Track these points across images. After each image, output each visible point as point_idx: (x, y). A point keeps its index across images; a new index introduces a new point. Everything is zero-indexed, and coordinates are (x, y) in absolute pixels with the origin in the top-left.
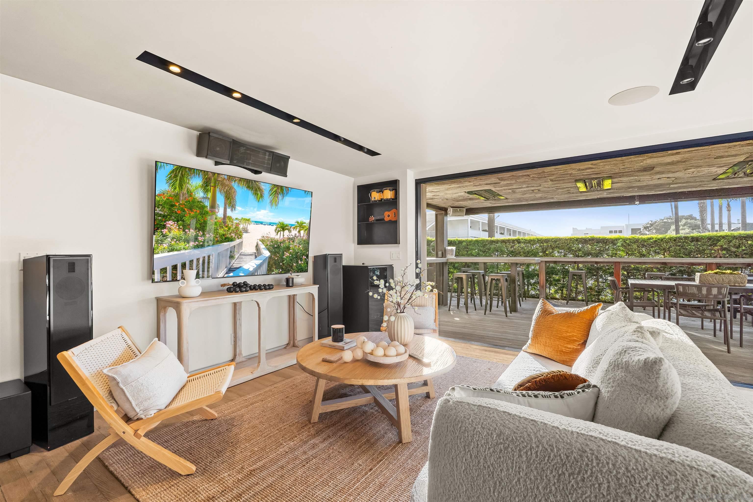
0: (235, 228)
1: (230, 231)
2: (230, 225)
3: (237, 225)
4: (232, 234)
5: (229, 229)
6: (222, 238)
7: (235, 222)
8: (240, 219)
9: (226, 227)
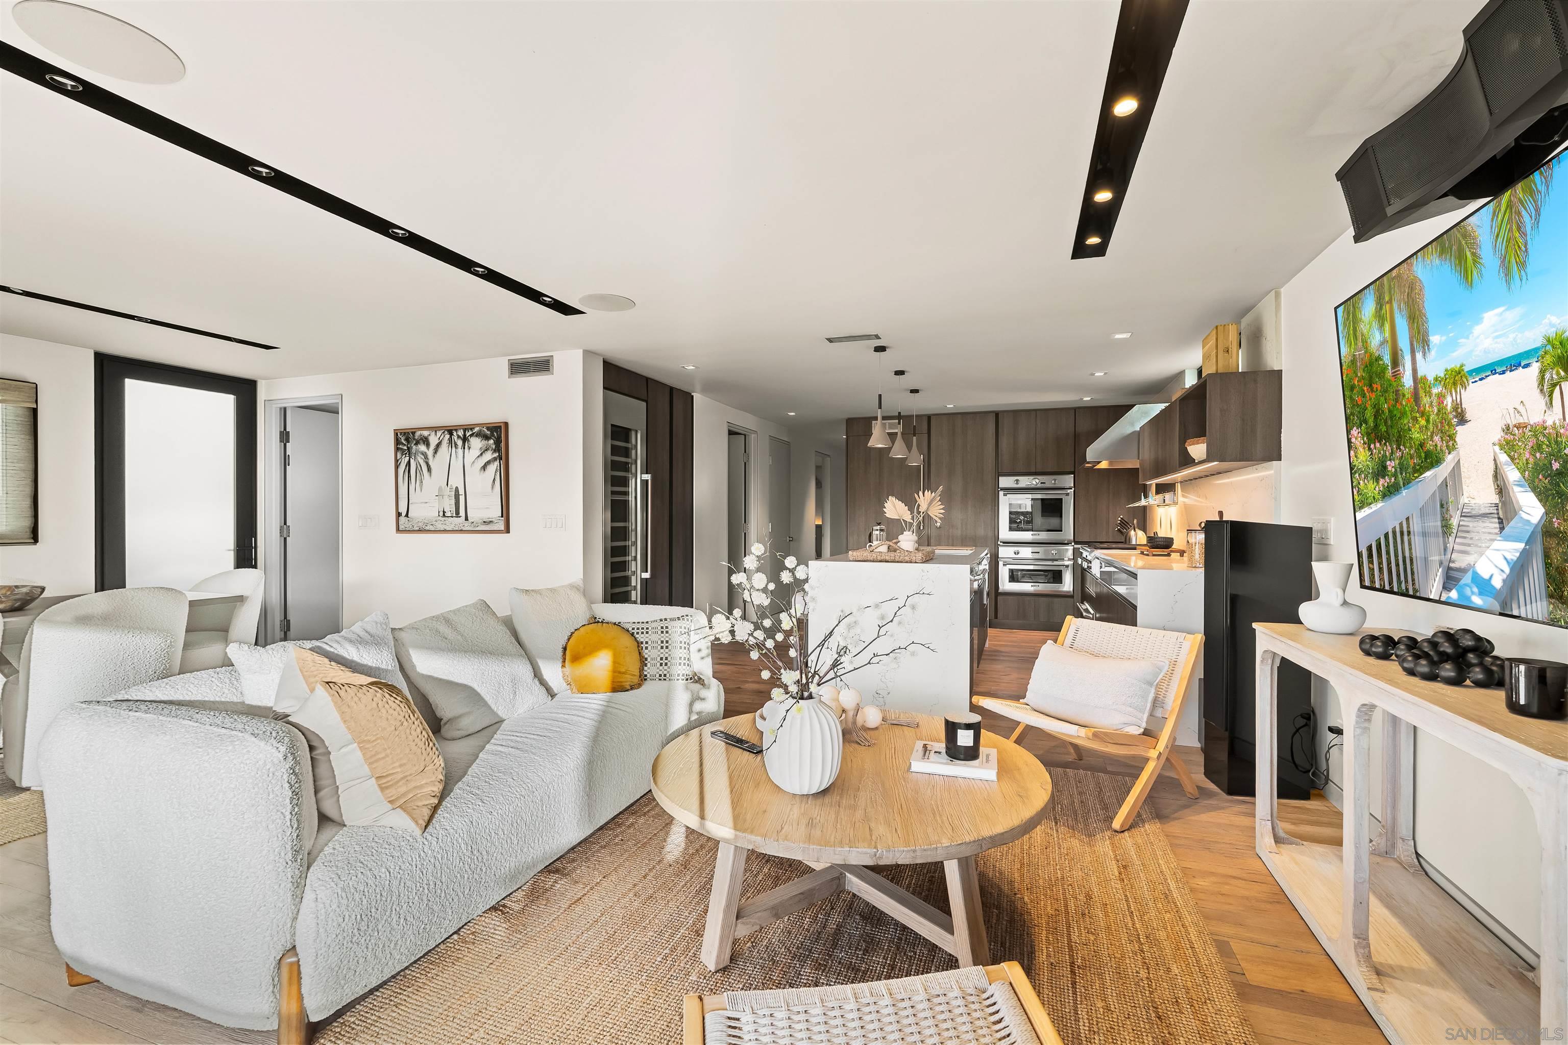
0: (1437, 414)
1: (1431, 426)
2: (1427, 408)
3: (1441, 397)
4: (1437, 438)
5: (1428, 421)
6: (1420, 457)
7: (1435, 391)
8: (1442, 375)
9: (1423, 414)
